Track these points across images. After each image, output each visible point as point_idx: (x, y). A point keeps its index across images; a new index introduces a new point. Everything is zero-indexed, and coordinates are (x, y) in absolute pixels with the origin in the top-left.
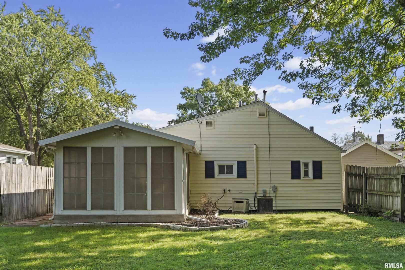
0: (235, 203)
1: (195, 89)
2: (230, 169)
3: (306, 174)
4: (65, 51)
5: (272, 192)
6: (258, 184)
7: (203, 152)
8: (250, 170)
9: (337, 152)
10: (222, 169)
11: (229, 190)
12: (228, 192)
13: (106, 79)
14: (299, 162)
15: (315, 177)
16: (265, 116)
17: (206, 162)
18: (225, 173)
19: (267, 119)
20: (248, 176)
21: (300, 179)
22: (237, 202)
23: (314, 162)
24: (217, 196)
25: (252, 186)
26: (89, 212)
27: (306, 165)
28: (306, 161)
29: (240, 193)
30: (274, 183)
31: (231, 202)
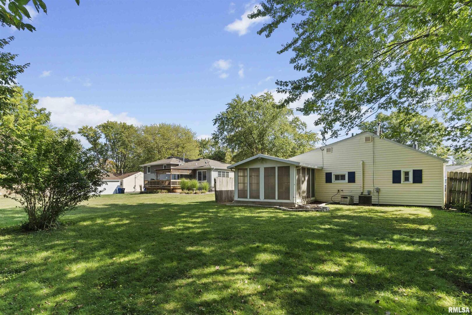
0: (342, 198)
1: (369, 122)
2: (343, 177)
3: (407, 179)
4: (272, 115)
5: (376, 192)
6: (364, 187)
7: (324, 167)
8: (358, 177)
9: (439, 162)
10: (337, 177)
11: (342, 190)
12: (341, 191)
13: (301, 125)
14: (400, 171)
15: (415, 181)
16: (371, 141)
17: (327, 174)
18: (339, 180)
19: (372, 143)
20: (356, 181)
21: (400, 183)
22: (344, 198)
23: (414, 171)
24: (332, 193)
25: (359, 187)
26: (248, 200)
27: (407, 173)
28: (407, 170)
29: (350, 192)
30: (377, 186)
31: (340, 198)
